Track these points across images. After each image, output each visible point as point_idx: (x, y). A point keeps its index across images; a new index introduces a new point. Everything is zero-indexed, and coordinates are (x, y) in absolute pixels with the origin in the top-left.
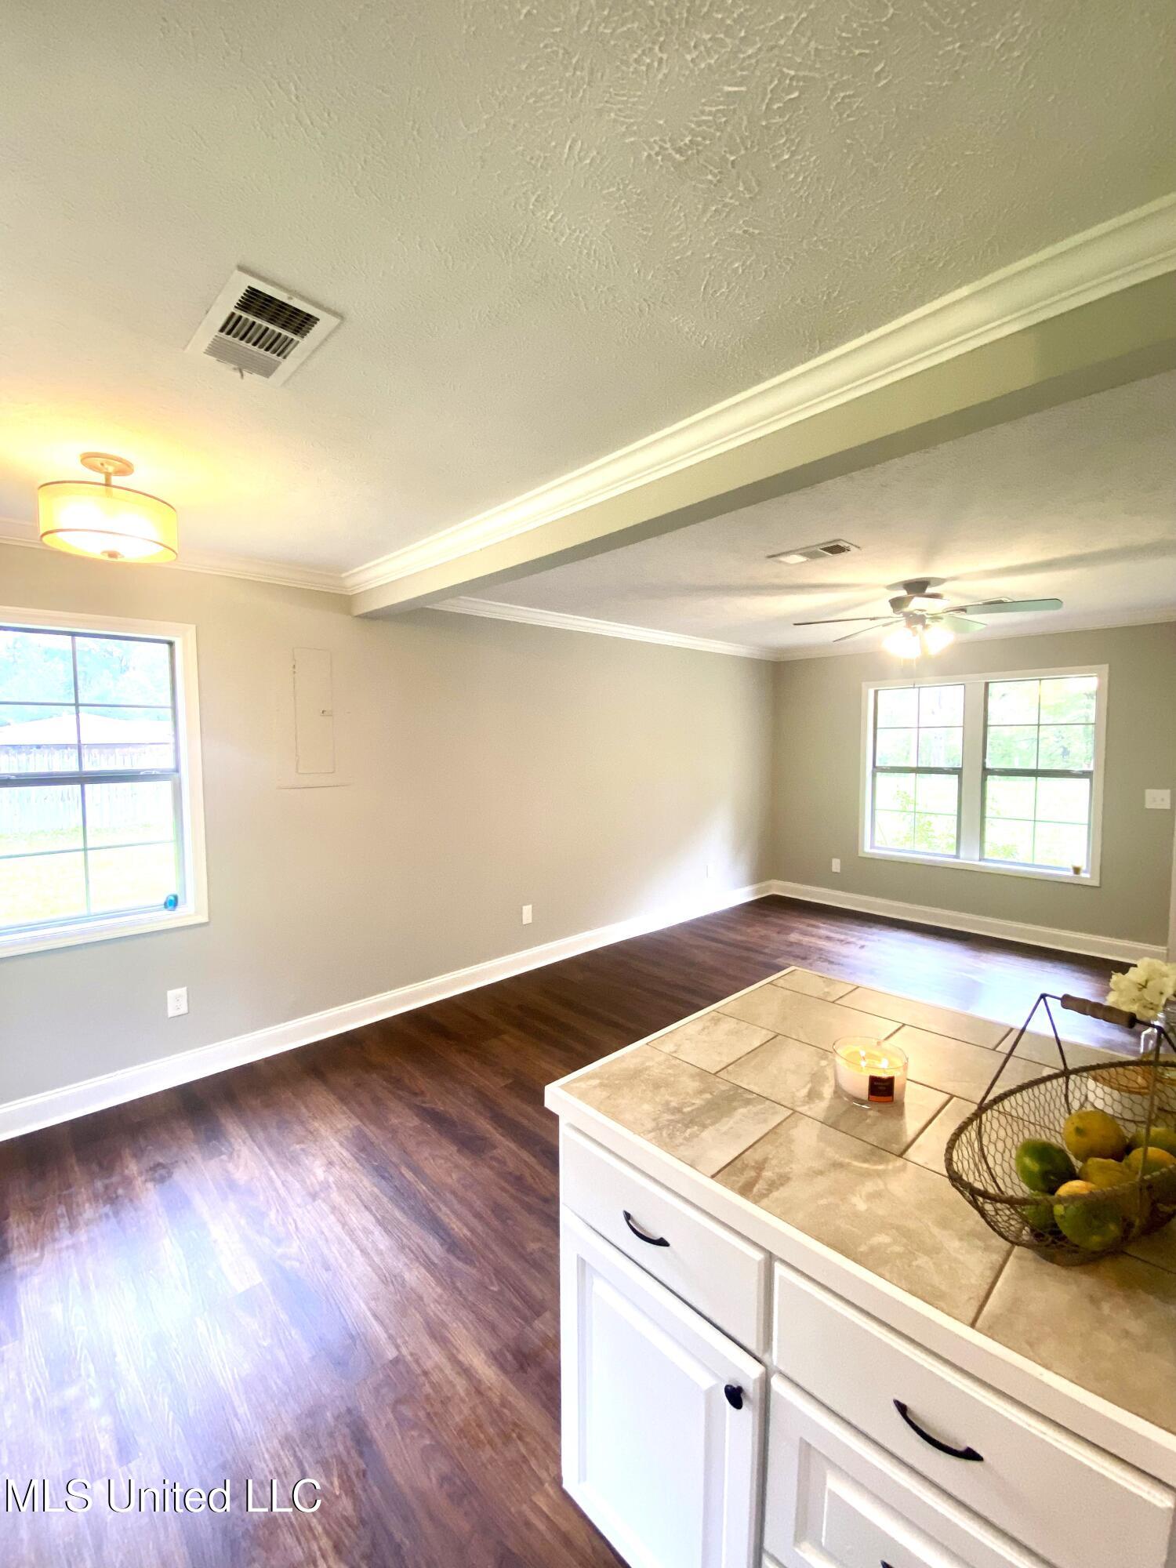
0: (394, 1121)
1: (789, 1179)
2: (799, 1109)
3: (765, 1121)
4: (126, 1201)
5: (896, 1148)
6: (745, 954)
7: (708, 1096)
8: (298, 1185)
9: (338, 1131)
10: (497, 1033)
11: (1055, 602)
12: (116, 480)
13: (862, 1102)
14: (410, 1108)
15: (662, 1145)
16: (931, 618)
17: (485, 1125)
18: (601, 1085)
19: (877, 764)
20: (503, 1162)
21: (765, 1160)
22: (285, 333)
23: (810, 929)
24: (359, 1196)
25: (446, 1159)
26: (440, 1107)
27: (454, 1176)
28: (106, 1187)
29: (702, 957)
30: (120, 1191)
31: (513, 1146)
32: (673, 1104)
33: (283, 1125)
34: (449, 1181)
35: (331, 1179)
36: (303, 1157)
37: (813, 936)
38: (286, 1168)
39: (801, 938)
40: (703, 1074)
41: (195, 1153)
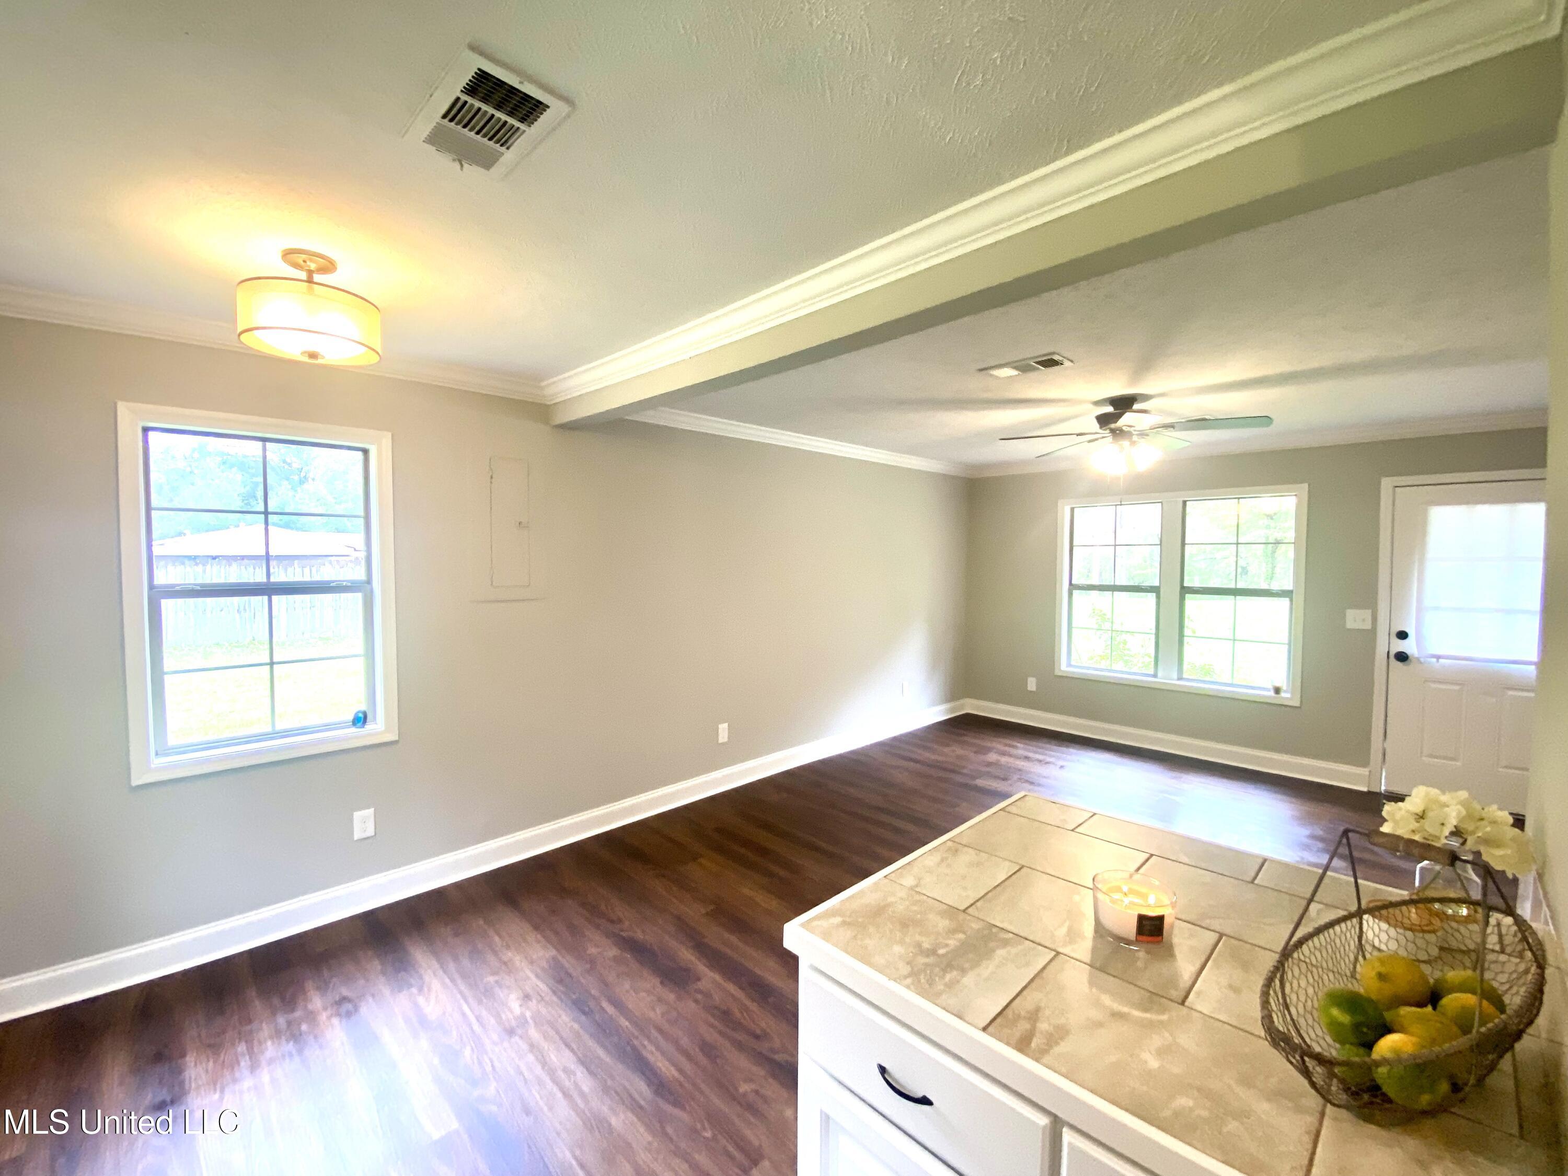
0: (592, 950)
1: (1067, 1032)
2: (1060, 950)
3: (1028, 964)
4: (311, 1037)
5: (1176, 994)
6: (941, 774)
7: (961, 936)
8: (493, 1021)
9: (532, 962)
10: (695, 858)
11: (1266, 420)
12: (317, 278)
13: (1128, 942)
14: (607, 937)
15: (923, 993)
16: (1137, 435)
17: (687, 955)
18: (844, 923)
19: (1073, 582)
20: (707, 995)
21: (1038, 1010)
22: (511, 121)
23: (1007, 749)
24: (558, 1032)
25: (649, 992)
26: (639, 935)
27: (658, 1011)
28: (289, 1023)
29: (901, 777)
30: (304, 1027)
31: (717, 977)
32: (926, 945)
33: (475, 954)
34: (652, 1014)
35: (528, 1014)
36: (497, 990)
37: (1010, 755)
38: (480, 1002)
39: (999, 758)
40: (951, 911)
41: (383, 987)
